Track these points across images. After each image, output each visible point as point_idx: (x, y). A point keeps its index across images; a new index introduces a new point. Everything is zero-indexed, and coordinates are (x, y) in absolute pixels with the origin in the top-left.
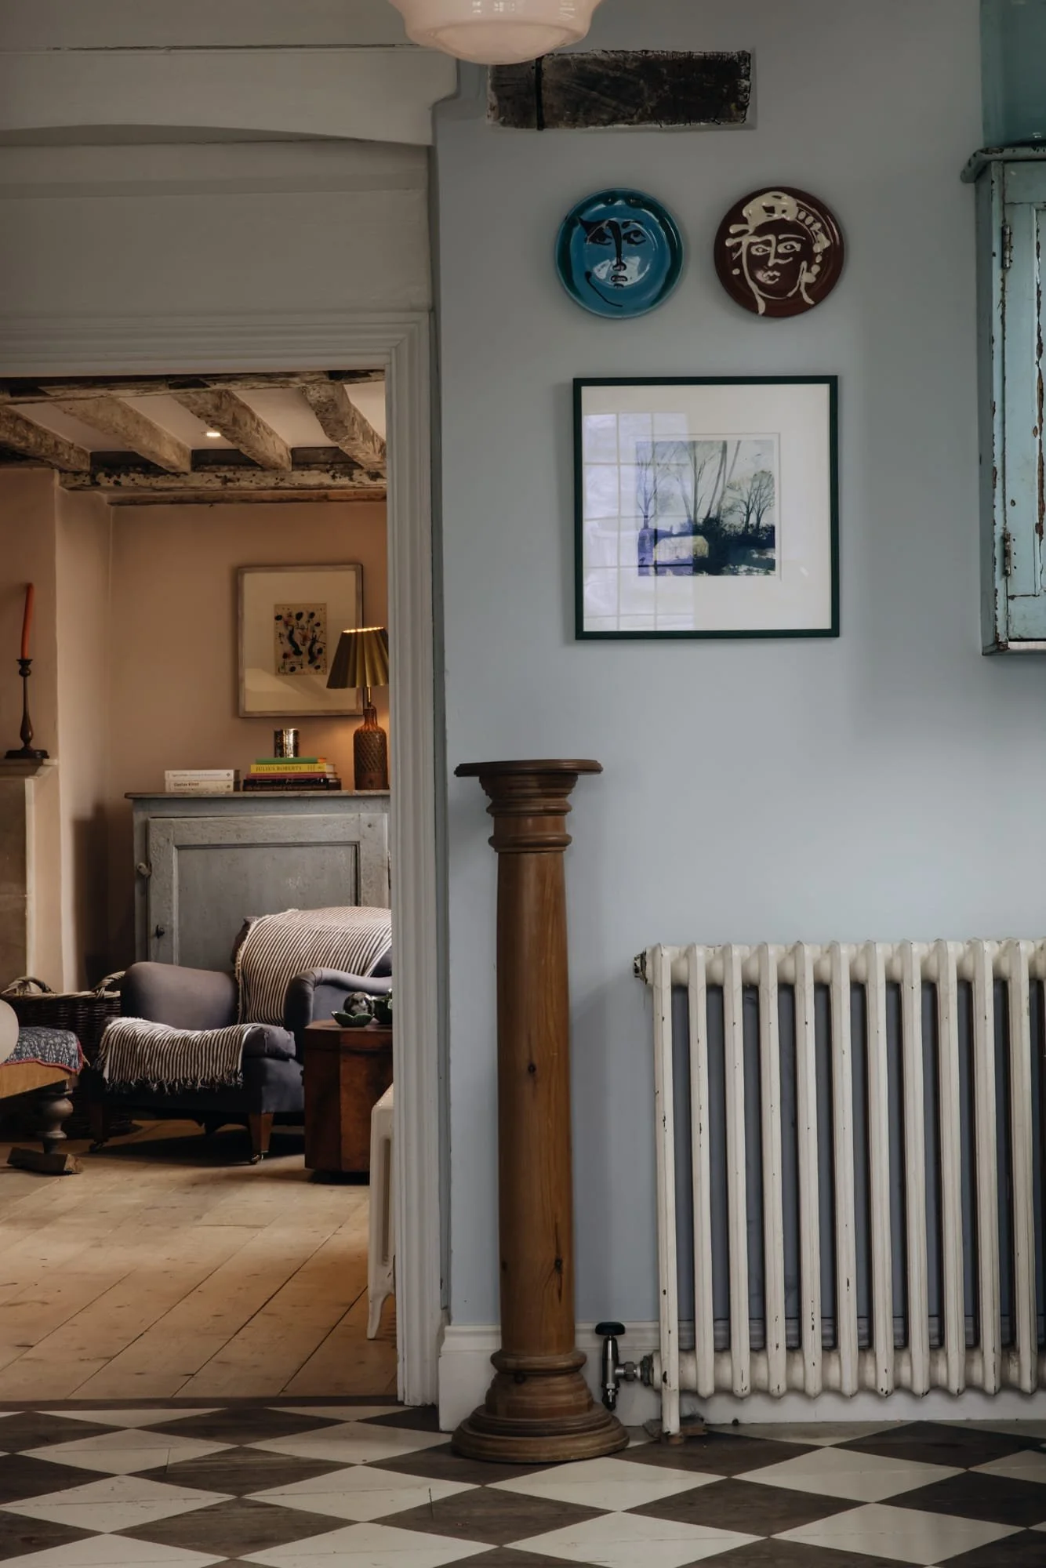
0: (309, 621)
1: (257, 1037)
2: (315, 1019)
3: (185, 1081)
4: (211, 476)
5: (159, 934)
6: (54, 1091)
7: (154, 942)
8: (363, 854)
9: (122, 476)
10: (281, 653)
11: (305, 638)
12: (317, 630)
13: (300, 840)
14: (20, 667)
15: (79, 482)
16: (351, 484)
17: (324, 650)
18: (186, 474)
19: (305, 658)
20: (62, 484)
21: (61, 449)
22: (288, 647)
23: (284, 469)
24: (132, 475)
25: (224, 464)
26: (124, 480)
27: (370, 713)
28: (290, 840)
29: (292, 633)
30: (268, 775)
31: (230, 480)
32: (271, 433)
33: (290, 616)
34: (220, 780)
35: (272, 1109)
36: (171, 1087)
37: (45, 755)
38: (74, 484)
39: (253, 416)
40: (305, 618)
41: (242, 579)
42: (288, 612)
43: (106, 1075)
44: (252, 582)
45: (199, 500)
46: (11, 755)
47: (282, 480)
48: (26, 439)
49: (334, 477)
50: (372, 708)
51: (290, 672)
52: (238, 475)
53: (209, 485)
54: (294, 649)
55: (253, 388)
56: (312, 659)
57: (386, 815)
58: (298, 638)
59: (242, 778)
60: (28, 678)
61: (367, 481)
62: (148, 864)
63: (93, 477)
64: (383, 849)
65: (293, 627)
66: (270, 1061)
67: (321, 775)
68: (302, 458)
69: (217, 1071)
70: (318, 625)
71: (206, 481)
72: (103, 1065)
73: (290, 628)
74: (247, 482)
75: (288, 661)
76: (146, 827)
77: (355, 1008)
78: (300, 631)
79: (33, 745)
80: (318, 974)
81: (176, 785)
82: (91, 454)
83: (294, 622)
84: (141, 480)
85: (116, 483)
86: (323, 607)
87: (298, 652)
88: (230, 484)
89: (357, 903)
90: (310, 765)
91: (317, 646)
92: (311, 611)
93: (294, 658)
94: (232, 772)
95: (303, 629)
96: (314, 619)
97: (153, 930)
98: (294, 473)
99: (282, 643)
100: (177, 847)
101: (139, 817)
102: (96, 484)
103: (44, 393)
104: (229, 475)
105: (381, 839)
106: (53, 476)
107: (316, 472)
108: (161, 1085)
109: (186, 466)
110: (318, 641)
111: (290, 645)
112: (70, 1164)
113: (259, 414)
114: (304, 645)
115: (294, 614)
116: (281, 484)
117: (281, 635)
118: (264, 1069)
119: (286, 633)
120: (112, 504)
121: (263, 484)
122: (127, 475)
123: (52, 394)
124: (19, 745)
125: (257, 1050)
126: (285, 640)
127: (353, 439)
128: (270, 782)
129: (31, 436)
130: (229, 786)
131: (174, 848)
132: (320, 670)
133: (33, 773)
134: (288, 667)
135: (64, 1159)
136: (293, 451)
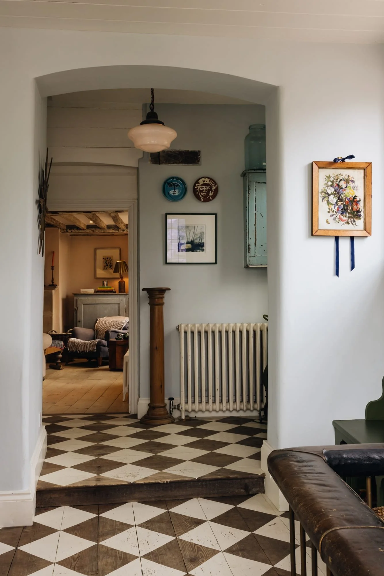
0: (110, 259)
1: (99, 342)
2: (111, 339)
3: (85, 351)
4: (91, 230)
5: (79, 321)
6: (59, 353)
7: (78, 323)
8: (120, 306)
9: (73, 230)
10: (104, 266)
12: (111, 261)
13: (108, 303)
14: (51, 268)
15: (64, 231)
16: (119, 232)
17: (113, 265)
18: (85, 230)
20: (61, 231)
21: (60, 224)
22: (105, 264)
23: (105, 229)
24: (75, 230)
25: (93, 228)
26: (73, 231)
27: (122, 278)
28: (106, 303)
30: (102, 290)
31: (94, 231)
32: (103, 222)
34: (92, 291)
35: (102, 357)
36: (82, 352)
37: (56, 285)
38: (63, 231)
39: (99, 219)
41: (96, 251)
42: (105, 257)
43: (69, 350)
44: (98, 251)
45: (88, 235)
46: (50, 285)
47: (105, 231)
48: (54, 222)
49: (115, 231)
51: (106, 269)
52: (96, 230)
53: (90, 232)
55: (100, 213)
56: (110, 267)
57: (125, 298)
58: (107, 263)
59: (96, 291)
60: (53, 270)
61: (122, 232)
62: (77, 307)
63: (67, 230)
64: (124, 305)
66: (102, 347)
67: (112, 290)
68: (109, 227)
69: (91, 349)
71: (89, 231)
72: (68, 348)
73: (106, 261)
74: (98, 231)
76: (77, 300)
77: (119, 336)
78: (108, 261)
79: (54, 283)
80: (111, 330)
81: (83, 292)
82: (67, 225)
83: (107, 259)
84: (76, 231)
85: (72, 231)
86: (113, 257)
87: (107, 265)
88: (94, 232)
89: (119, 316)
90: (110, 288)
92: (110, 257)
93: (107, 267)
94: (94, 289)
97: (78, 321)
98: (107, 230)
100: (83, 304)
101: (75, 298)
102: (67, 231)
103: (59, 214)
104: (94, 230)
105: (124, 302)
106: (59, 230)
107: (112, 230)
108: (80, 352)
109: (85, 228)
110: (111, 263)
112: (61, 367)
113: (100, 218)
114: (109, 264)
116: (105, 232)
117: (104, 262)
118: (100, 348)
120: (70, 235)
121: (101, 232)
122: (74, 229)
123: (60, 214)
124: (51, 283)
125: (99, 344)
127: (119, 223)
129: (55, 222)
131: (82, 305)
132: (112, 269)
133: (54, 289)
135: (60, 366)
136: (107, 225)
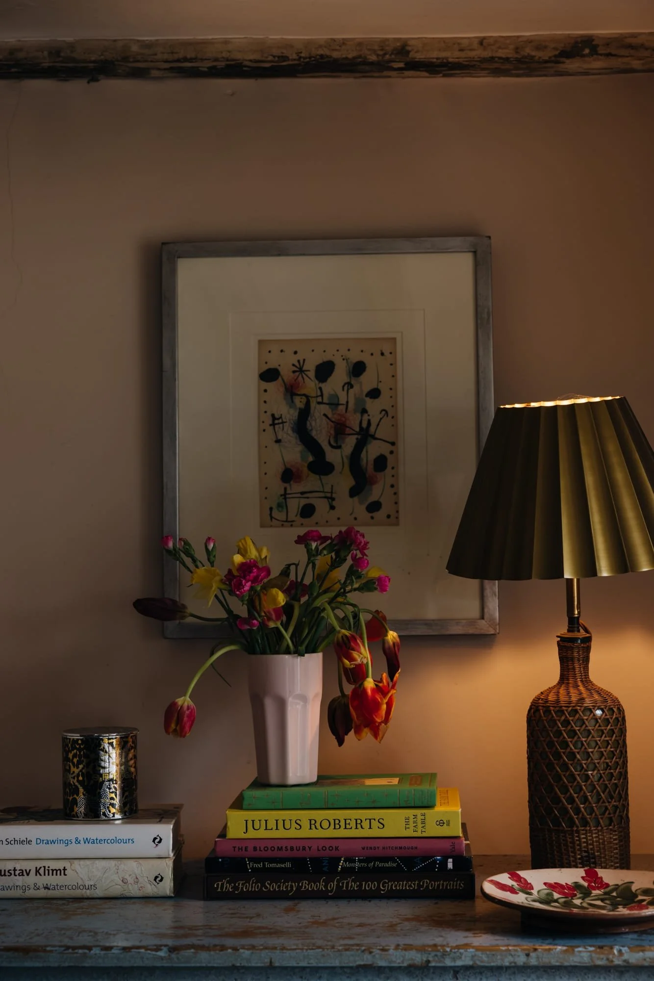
0: (350, 385)
10: (275, 469)
11: (340, 429)
12: (374, 407)
17: (390, 464)
19: (342, 481)
22: (295, 453)
29: (304, 414)
33: (300, 369)
40: (340, 375)
41: (173, 272)
42: (294, 359)
44: (198, 283)
50: (582, 634)
51: (300, 520)
54: (311, 459)
58: (320, 428)
65: (307, 397)
67: (446, 845)
70: (375, 393)
73: (299, 402)
75: (295, 488)
78: (325, 409)
83: (310, 385)
86: (388, 347)
90: (410, 813)
91: (373, 450)
92: (355, 357)
93: (311, 482)
94: (166, 831)
95: (334, 404)
96: (364, 377)
99: (278, 441)
110: (374, 437)
111: (300, 448)
114: (339, 447)
115: (310, 366)
117: (275, 420)
119: (289, 414)
126: (287, 434)
128: (288, 865)
130: (158, 879)
132: (380, 515)
134: (295, 505)
